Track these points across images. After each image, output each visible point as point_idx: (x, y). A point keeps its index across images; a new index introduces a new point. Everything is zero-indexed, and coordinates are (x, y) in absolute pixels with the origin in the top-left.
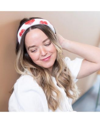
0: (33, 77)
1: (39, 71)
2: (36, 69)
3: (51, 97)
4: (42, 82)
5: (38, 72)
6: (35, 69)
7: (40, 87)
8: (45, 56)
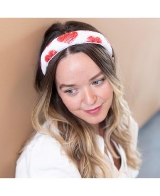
1: (74, 131)
2: (69, 126)
5: (71, 133)
6: (66, 124)
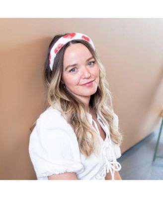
0: (61, 112)
3: (83, 139)
4: (73, 119)
7: (69, 125)
8: (88, 78)
